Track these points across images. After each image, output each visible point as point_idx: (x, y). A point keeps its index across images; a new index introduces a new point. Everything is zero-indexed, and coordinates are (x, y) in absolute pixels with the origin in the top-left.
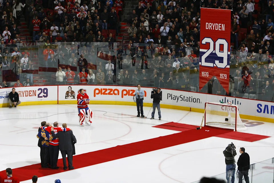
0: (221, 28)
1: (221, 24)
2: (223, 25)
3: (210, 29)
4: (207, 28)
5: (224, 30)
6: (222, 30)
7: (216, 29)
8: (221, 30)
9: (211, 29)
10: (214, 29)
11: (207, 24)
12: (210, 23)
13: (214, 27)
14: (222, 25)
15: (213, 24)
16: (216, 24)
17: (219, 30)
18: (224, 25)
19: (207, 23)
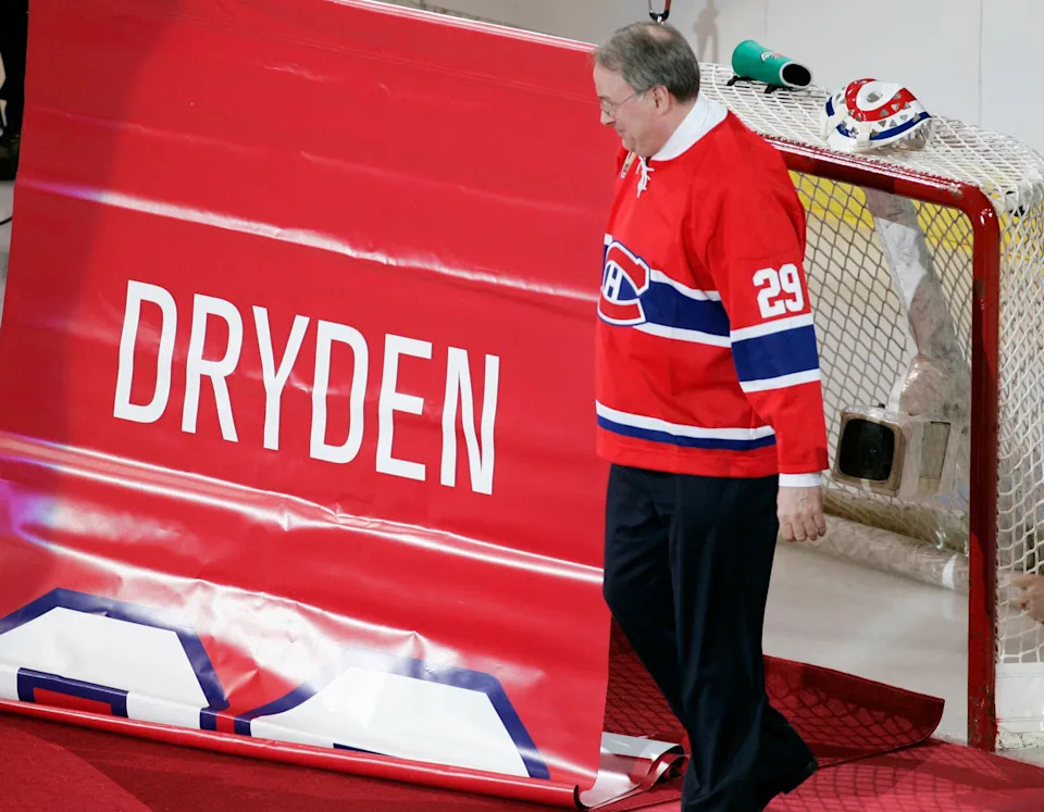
0: (418, 436)
1: (422, 349)
2: (458, 359)
3: (189, 424)
4: (141, 395)
5: (482, 480)
6: (448, 477)
7: (320, 450)
8: (416, 471)
9: (229, 433)
10: (271, 440)
11: (150, 313)
12: (204, 305)
13: (274, 382)
14: (439, 361)
15: (261, 315)
16: (329, 332)
17: (386, 463)
18: (492, 363)
19: (138, 292)
